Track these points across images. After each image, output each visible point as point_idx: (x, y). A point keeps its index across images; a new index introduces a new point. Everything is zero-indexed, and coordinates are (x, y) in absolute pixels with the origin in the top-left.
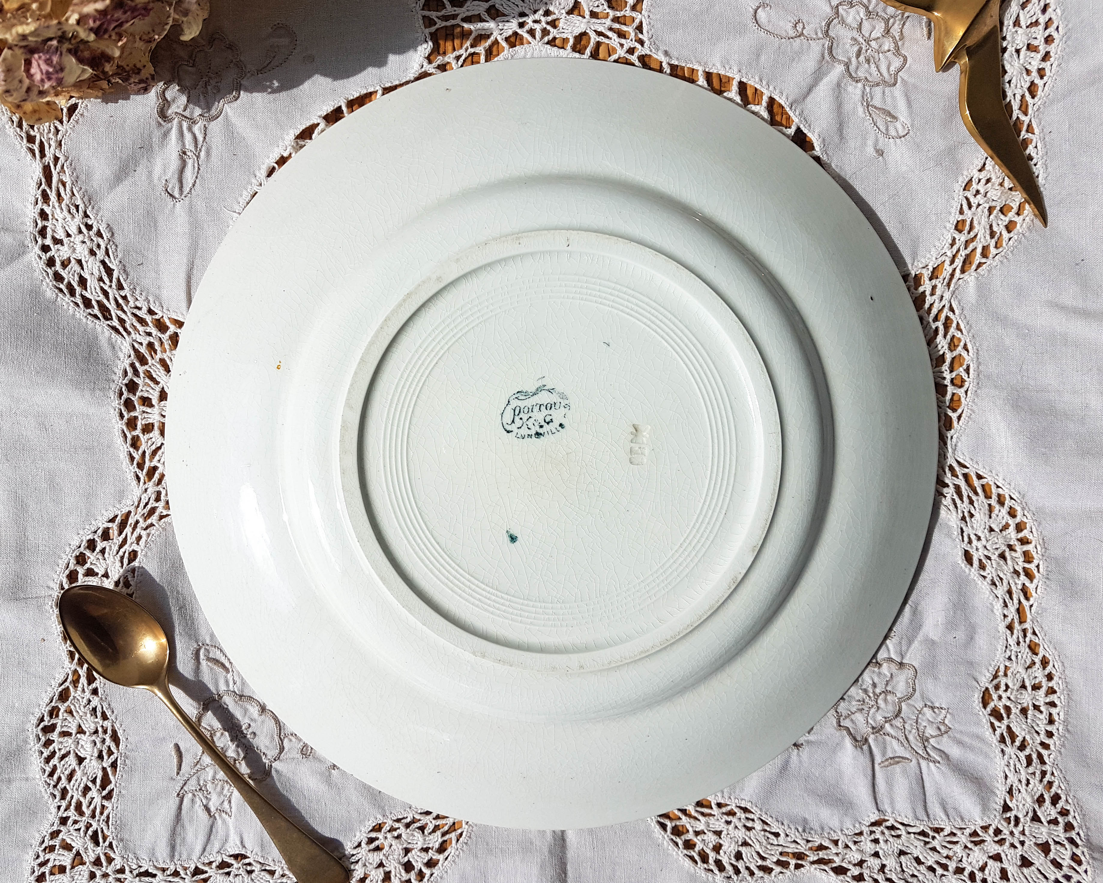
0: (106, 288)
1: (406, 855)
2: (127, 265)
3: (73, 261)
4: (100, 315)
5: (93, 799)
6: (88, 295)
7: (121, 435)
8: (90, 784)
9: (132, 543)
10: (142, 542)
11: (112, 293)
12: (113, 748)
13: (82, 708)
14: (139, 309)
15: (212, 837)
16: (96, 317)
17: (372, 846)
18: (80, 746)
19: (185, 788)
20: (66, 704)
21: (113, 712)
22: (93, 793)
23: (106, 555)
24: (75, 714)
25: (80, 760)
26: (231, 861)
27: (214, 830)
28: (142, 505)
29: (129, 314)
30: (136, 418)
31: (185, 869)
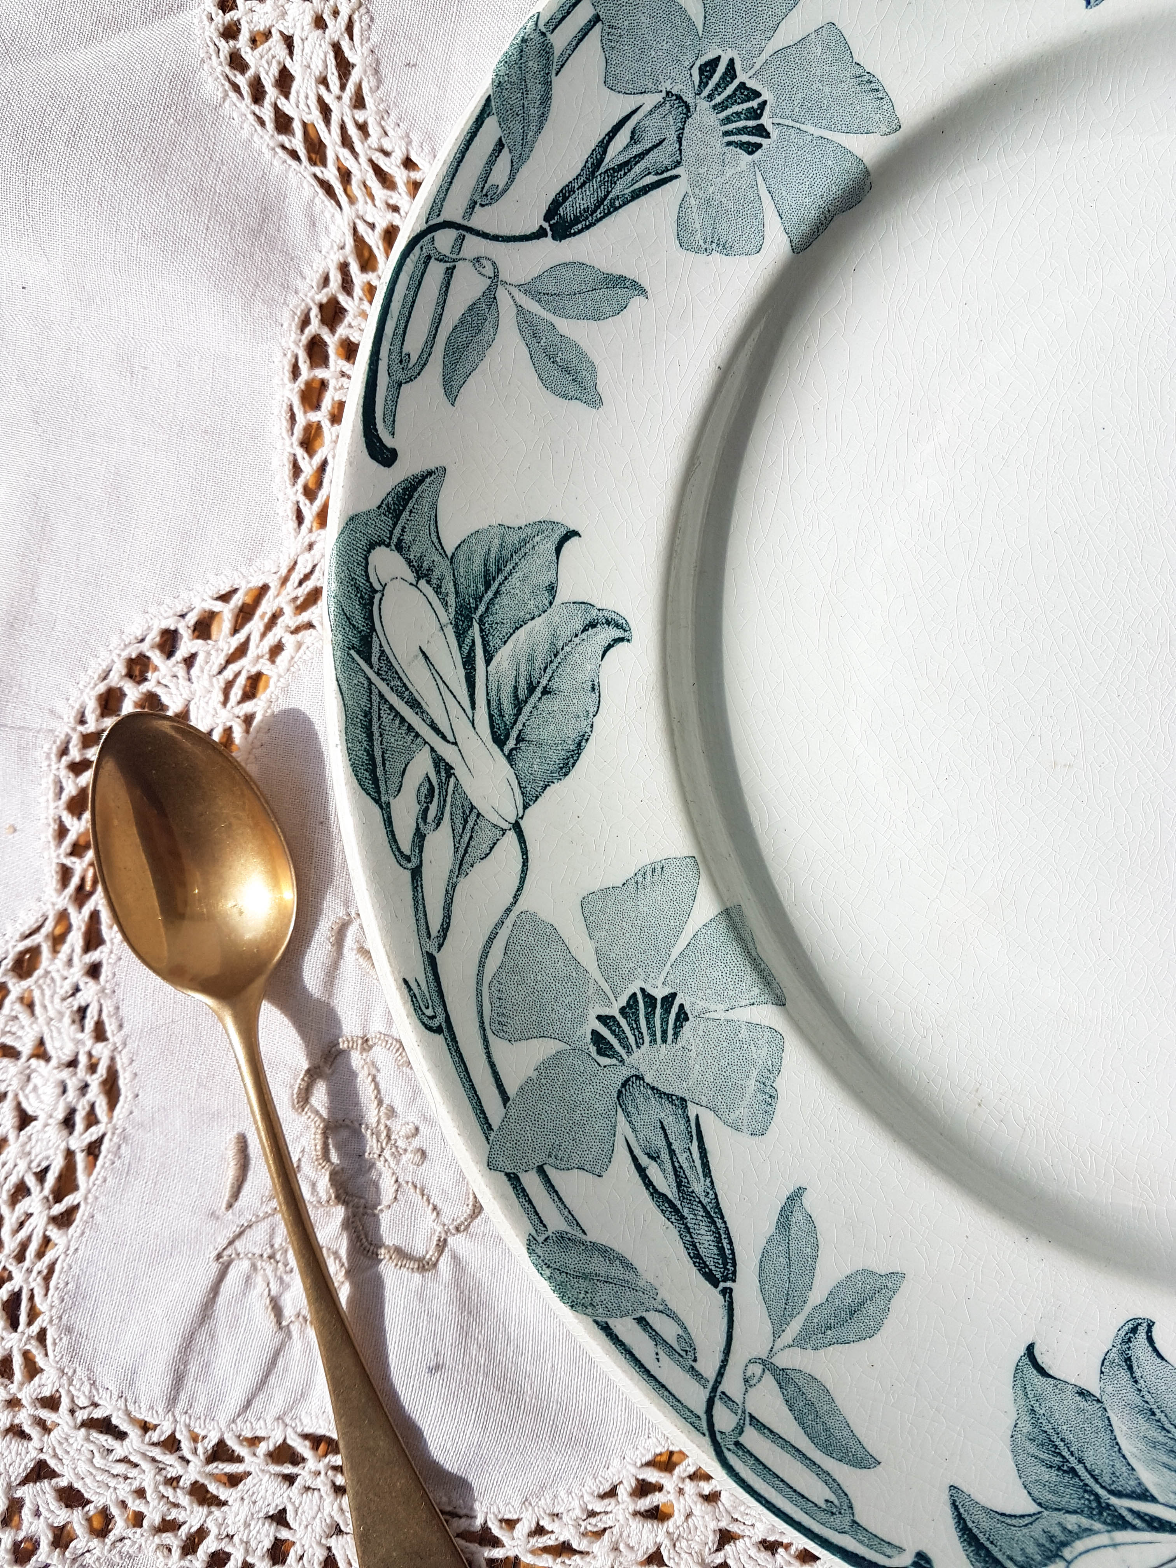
0: (329, 99)
1: (718, 1550)
2: (384, 62)
3: (276, 36)
4: (302, 153)
5: (29, 1215)
6: (287, 107)
7: (285, 416)
8: (31, 1182)
9: (259, 657)
10: (283, 659)
11: (341, 110)
12: (101, 1110)
13: (57, 1000)
14: (387, 154)
15: (273, 1379)
16: (294, 155)
17: (645, 1503)
18: (30, 1086)
19: (237, 1244)
20: (25, 984)
21: (121, 1026)
22: (34, 1203)
23: (195, 671)
24: (38, 1009)
25: (24, 1120)
26: (303, 1448)
27: (281, 1362)
28: (295, 577)
29: (363, 159)
30: (323, 384)
31: (195, 1438)
